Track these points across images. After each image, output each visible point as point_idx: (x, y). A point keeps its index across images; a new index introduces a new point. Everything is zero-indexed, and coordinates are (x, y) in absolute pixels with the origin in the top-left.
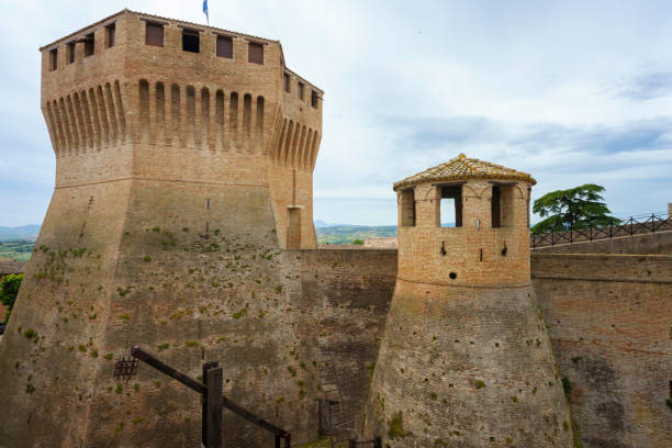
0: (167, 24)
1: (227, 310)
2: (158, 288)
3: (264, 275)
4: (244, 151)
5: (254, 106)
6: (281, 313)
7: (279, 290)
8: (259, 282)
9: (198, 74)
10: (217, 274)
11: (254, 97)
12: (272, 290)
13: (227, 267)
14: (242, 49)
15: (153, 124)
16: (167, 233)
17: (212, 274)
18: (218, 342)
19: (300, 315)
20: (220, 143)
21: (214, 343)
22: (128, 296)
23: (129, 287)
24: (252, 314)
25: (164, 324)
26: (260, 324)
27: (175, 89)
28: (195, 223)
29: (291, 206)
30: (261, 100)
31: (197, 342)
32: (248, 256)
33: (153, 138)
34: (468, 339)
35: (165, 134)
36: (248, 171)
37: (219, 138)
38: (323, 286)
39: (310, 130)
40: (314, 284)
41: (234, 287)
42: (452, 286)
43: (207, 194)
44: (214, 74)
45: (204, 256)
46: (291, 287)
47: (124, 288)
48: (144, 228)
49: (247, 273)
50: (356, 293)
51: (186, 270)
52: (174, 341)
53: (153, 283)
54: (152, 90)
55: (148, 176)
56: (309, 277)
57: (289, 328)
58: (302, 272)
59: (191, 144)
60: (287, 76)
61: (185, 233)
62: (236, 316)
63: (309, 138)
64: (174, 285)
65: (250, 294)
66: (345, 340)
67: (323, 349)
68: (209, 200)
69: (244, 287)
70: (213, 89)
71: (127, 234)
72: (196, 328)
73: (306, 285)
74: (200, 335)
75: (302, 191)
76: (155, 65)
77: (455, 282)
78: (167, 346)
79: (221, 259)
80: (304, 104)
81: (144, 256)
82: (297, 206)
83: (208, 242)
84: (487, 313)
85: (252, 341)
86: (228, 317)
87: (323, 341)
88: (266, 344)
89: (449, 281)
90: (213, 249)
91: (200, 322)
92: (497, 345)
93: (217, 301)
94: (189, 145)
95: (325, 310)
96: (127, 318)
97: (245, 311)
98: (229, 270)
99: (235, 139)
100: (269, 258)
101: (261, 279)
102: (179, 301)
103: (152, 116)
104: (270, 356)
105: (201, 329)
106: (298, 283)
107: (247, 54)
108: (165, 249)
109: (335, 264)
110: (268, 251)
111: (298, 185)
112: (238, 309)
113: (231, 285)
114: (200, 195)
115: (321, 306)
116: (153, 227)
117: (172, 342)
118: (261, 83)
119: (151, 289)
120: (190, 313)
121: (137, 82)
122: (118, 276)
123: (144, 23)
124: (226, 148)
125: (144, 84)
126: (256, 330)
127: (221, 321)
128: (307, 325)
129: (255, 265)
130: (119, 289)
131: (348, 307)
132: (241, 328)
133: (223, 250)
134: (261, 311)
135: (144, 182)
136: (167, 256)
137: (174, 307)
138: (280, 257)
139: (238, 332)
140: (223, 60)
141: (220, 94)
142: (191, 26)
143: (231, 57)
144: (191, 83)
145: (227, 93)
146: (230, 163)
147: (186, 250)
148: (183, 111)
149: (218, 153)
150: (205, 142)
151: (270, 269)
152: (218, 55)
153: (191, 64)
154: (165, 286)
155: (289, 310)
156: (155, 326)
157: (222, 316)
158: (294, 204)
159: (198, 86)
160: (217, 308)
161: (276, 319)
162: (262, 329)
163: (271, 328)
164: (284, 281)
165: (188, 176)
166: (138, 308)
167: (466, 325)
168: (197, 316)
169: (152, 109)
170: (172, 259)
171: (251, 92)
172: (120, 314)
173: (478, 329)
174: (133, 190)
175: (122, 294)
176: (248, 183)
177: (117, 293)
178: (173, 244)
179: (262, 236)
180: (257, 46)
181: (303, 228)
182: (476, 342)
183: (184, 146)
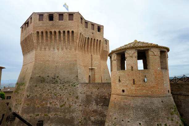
0: (44, 14)
1: (58, 104)
2: (38, 95)
3: (72, 92)
4: (68, 49)
5: (70, 34)
6: (77, 106)
7: (77, 98)
8: (70, 94)
9: (53, 27)
10: (57, 91)
11: (70, 32)
12: (75, 98)
13: (60, 89)
14: (66, 17)
15: (41, 44)
16: (42, 77)
17: (55, 91)
18: (54, 115)
19: (84, 107)
20: (61, 48)
21: (53, 115)
22: (29, 97)
23: (30, 95)
24: (67, 106)
25: (38, 107)
26: (69, 110)
27: (47, 32)
28: (51, 74)
29: (90, 68)
30: (73, 32)
31: (48, 114)
32: (67, 85)
33: (41, 48)
34: (127, 120)
35: (44, 47)
36: (69, 56)
37: (60, 46)
38: (94, 97)
39: (97, 40)
40: (90, 96)
41: (62, 96)
42: (123, 95)
43: (56, 65)
44: (58, 26)
45: (53, 85)
46: (82, 97)
47: (28, 95)
48: (36, 76)
49: (66, 91)
50: (105, 100)
51: (47, 89)
52: (41, 113)
53: (37, 93)
54: (40, 34)
55: (39, 60)
56: (89, 93)
57: (80, 112)
58: (86, 91)
59: (52, 49)
60: (86, 22)
61: (48, 77)
62: (61, 106)
63: (97, 43)
64: (43, 94)
65: (66, 99)
66: (100, 119)
67: (92, 122)
68: (56, 66)
69: (65, 96)
70: (57, 31)
71: (31, 78)
72: (48, 110)
73: (87, 96)
74: (49, 112)
75: (95, 62)
76: (41, 26)
77: (124, 94)
78: (38, 115)
79: (58, 86)
80: (94, 31)
81: (35, 85)
82: (93, 68)
83: (55, 80)
84: (136, 108)
85: (66, 116)
86: (58, 106)
87: (92, 119)
88: (71, 118)
89: (122, 93)
90: (56, 82)
91: (49, 107)
92: (140, 124)
93: (55, 100)
94: (51, 49)
95: (94, 107)
96: (28, 105)
97: (64, 105)
98: (60, 90)
99: (65, 46)
100: (75, 86)
101: (71, 94)
102: (44, 100)
103: (40, 42)
104: (72, 122)
105: (49, 110)
106: (84, 95)
107: (68, 18)
108: (41, 83)
109: (98, 88)
110: (74, 83)
111: (93, 60)
112: (62, 104)
113: (61, 95)
114: (54, 65)
115: (93, 105)
116: (39, 76)
117: (40, 114)
118: (73, 27)
119: (36, 95)
120: (47, 104)
121: (36, 32)
122: (27, 91)
123: (38, 15)
124: (62, 49)
125: (38, 33)
126: (67, 112)
127: (56, 108)
128: (87, 112)
129: (69, 88)
130: (27, 95)
131: (102, 106)
132: (62, 111)
133: (59, 83)
134: (70, 105)
135: (38, 62)
136: (42, 85)
137: (42, 102)
138: (78, 86)
139: (61, 112)
140: (60, 21)
141: (60, 32)
142: (51, 13)
143: (63, 20)
144: (51, 30)
145: (62, 31)
146: (64, 54)
147: (48, 83)
148: (49, 39)
149: (60, 51)
150: (56, 48)
151: (75, 90)
152: (59, 20)
153: (51, 24)
154: (40, 95)
155: (80, 105)
156: (36, 108)
157: (57, 106)
158: (92, 67)
159: (53, 31)
160: (55, 103)
161: (75, 108)
162: (69, 112)
163: (73, 111)
164: (79, 94)
165: (51, 59)
166: (31, 101)
167: (127, 113)
168: (48, 105)
169: (40, 40)
170: (43, 86)
171: (69, 30)
172: (26, 103)
173: (131, 115)
174: (35, 65)
175: (28, 97)
176: (69, 60)
177: (26, 96)
178: (44, 81)
179: (73, 78)
180: (71, 15)
181: (96, 76)
182: (130, 122)
183: (50, 50)
